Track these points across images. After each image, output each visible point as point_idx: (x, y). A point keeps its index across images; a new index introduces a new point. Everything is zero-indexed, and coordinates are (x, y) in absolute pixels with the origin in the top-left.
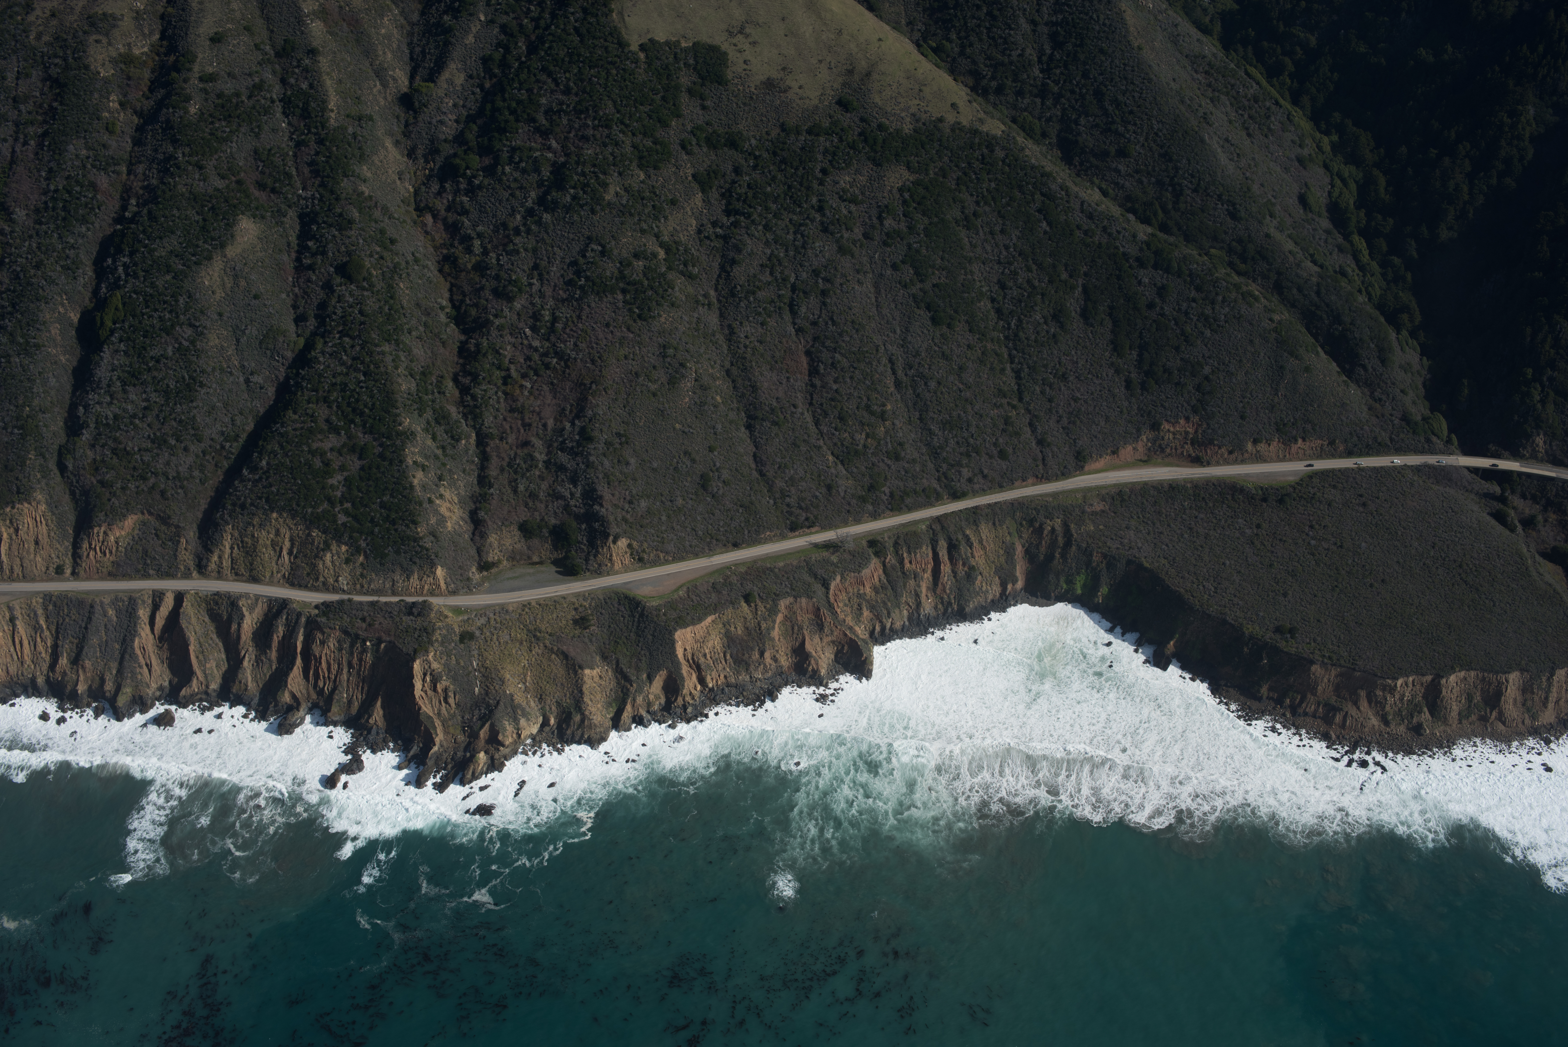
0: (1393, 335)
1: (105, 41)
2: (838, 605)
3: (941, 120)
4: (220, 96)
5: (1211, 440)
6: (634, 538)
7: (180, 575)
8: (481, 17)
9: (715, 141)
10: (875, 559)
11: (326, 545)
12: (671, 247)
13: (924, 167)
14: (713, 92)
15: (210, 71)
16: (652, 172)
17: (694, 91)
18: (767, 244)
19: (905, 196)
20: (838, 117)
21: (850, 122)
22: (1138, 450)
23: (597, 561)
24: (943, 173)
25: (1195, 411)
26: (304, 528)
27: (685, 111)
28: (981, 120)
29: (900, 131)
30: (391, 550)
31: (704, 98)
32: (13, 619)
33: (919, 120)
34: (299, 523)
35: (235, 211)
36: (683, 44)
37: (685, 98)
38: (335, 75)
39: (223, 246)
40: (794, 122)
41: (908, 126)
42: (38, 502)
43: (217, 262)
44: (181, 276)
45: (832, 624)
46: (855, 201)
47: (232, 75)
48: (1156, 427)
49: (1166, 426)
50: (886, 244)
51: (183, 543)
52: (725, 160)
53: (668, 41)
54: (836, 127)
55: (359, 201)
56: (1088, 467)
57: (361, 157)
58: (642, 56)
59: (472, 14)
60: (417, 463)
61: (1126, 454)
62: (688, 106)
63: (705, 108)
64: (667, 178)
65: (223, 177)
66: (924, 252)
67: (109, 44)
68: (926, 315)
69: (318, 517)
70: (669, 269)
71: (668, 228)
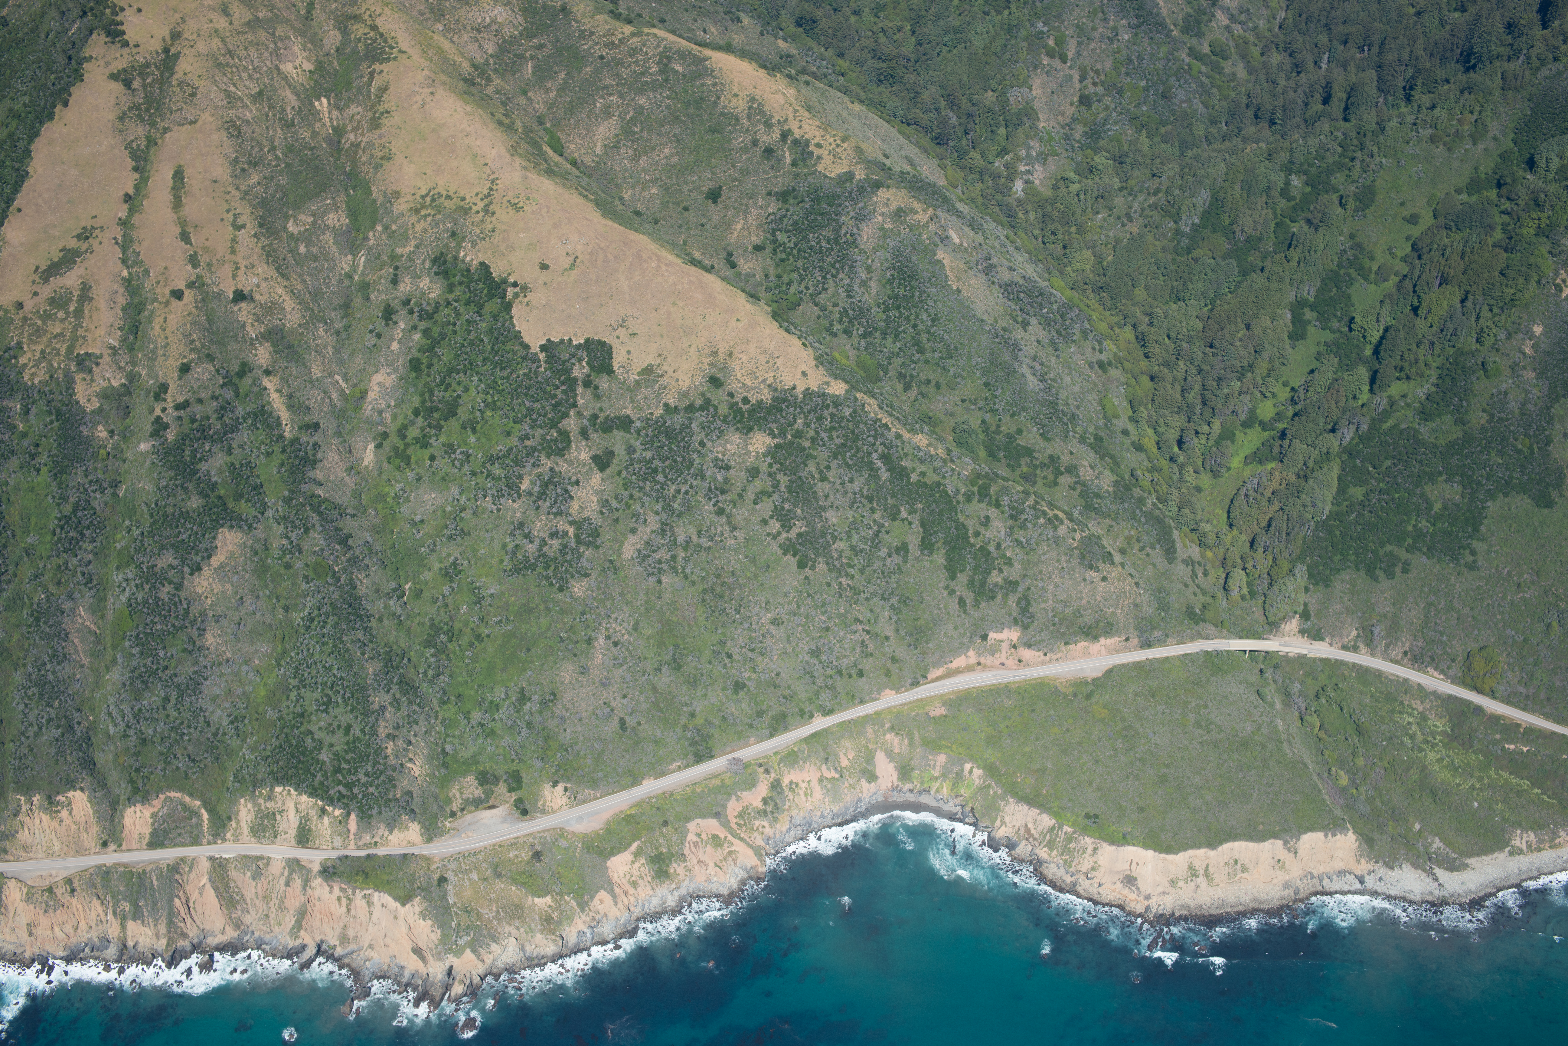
0: (1176, 534)
1: (89, 377)
2: (733, 821)
3: (794, 388)
4: (193, 420)
5: (1029, 646)
6: (568, 781)
7: (205, 841)
8: (402, 325)
9: (609, 426)
10: (762, 776)
11: (323, 811)
12: (578, 524)
13: (783, 434)
14: (603, 383)
15: (181, 399)
16: (558, 459)
17: (587, 384)
18: (657, 513)
19: (769, 460)
20: (709, 395)
21: (718, 397)
22: (972, 657)
23: (540, 803)
24: (799, 434)
25: (1016, 622)
26: (304, 798)
27: (581, 401)
28: (827, 384)
29: (760, 402)
30: (374, 812)
31: (597, 388)
32: (73, 891)
33: (775, 390)
34: (300, 794)
35: (216, 526)
36: (575, 343)
37: (580, 390)
38: (285, 391)
39: (209, 557)
40: (672, 402)
41: (767, 397)
42: (82, 789)
43: (206, 571)
44: (179, 587)
45: (730, 838)
46: (727, 468)
47: (200, 401)
48: (984, 637)
49: (993, 636)
50: (756, 503)
51: (205, 816)
52: (618, 441)
53: (562, 341)
54: (707, 404)
55: (316, 504)
56: (931, 676)
57: (314, 463)
58: (542, 356)
59: (396, 323)
60: (388, 736)
61: (960, 662)
62: (583, 398)
63: (598, 397)
64: (570, 462)
65: (203, 494)
66: (786, 506)
67: (92, 380)
68: (791, 561)
69: (315, 789)
70: (579, 542)
71: (575, 506)
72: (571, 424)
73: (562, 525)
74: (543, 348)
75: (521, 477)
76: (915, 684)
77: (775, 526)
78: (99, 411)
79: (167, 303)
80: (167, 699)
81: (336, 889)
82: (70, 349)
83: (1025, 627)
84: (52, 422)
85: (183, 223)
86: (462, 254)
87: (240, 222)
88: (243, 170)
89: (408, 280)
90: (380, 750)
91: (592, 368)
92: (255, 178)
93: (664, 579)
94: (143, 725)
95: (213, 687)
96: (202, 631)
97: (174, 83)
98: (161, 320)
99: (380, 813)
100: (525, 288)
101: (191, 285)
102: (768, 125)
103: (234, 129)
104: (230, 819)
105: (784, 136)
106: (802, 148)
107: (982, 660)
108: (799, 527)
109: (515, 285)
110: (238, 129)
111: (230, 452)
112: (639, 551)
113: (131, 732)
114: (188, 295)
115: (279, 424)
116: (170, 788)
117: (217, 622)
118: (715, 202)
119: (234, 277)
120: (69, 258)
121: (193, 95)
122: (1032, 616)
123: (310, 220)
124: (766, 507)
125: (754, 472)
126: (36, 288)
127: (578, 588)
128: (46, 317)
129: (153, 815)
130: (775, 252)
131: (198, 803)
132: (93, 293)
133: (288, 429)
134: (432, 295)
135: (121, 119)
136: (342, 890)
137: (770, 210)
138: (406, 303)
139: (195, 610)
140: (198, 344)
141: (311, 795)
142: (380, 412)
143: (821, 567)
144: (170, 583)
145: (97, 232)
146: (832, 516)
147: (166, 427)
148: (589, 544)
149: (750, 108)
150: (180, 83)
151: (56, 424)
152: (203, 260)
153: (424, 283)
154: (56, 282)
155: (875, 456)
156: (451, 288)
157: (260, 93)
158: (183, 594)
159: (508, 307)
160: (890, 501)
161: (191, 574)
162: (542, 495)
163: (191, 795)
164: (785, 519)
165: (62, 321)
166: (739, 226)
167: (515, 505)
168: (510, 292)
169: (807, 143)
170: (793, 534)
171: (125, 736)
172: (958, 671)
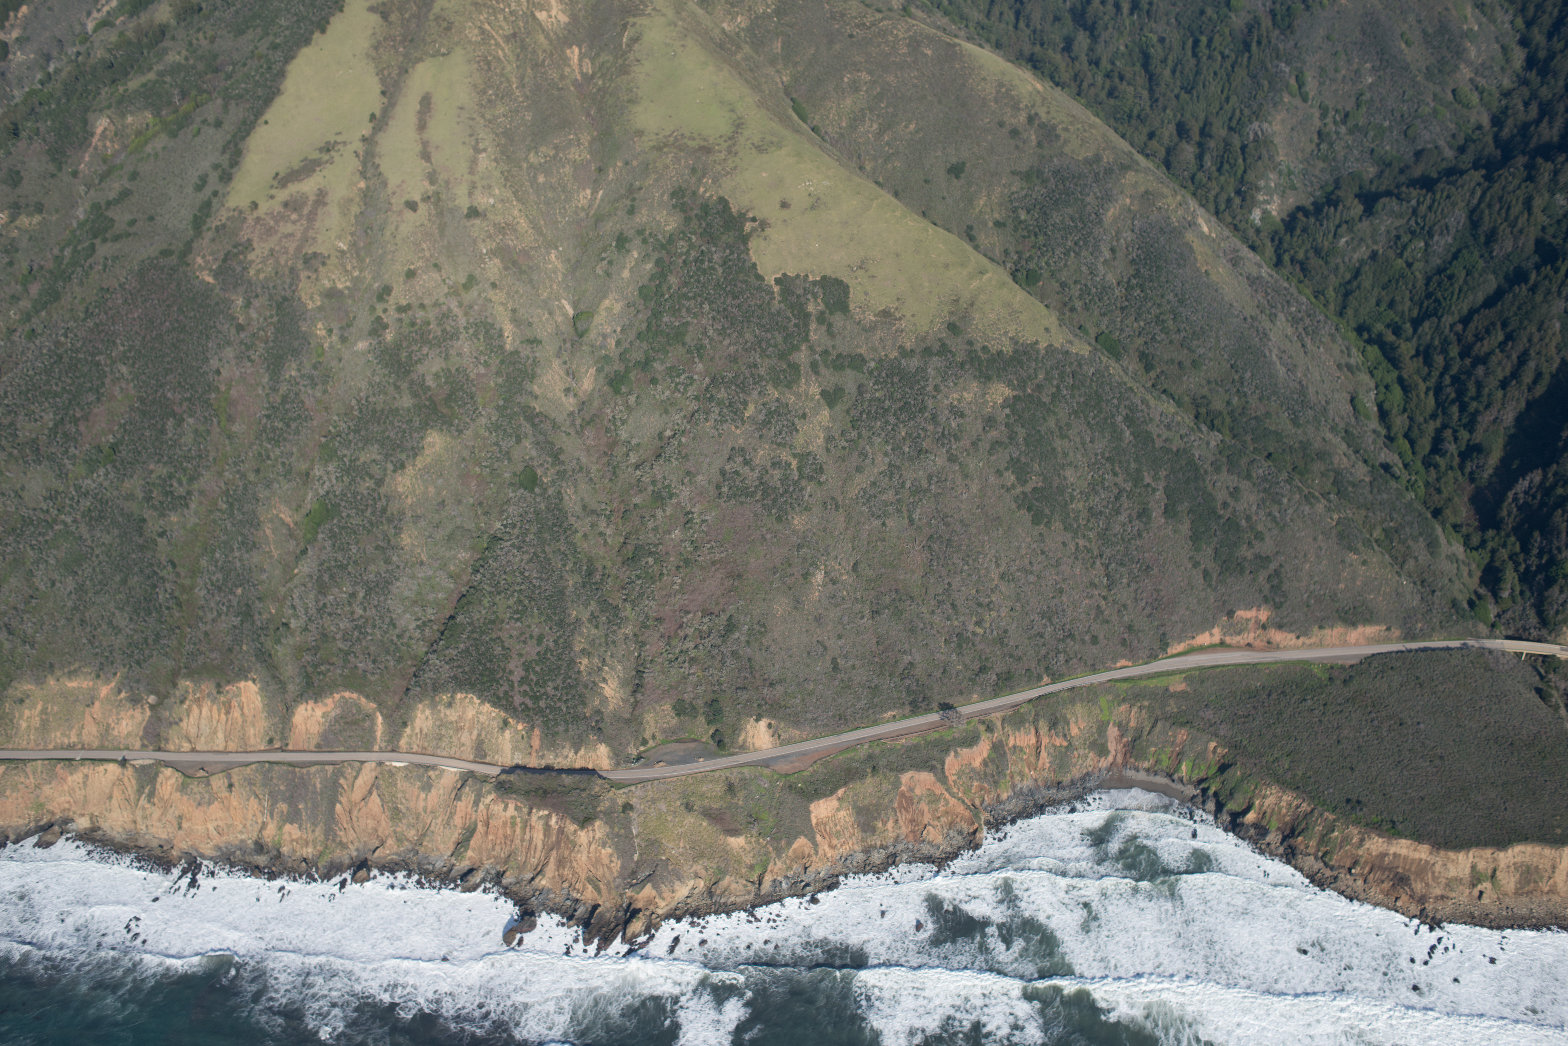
0: (1439, 530)
1: (314, 276)
2: (952, 778)
3: (1037, 342)
4: (413, 324)
5: (1280, 627)
6: (774, 717)
7: (376, 748)
8: (635, 254)
9: (840, 363)
10: (984, 736)
11: (506, 723)
12: (803, 457)
13: (1022, 385)
14: (838, 320)
15: (404, 303)
16: (786, 390)
17: (821, 319)
18: (886, 454)
19: (1007, 411)
20: (948, 342)
21: (957, 345)
22: (1215, 635)
23: (741, 738)
24: (1039, 387)
25: (1266, 600)
26: (487, 707)
27: (813, 337)
28: (1071, 342)
29: (1000, 353)
30: (561, 728)
31: (830, 325)
32: (231, 786)
33: (1016, 343)
34: (482, 703)
35: (425, 425)
36: (811, 278)
37: (813, 326)
38: (510, 306)
39: (415, 455)
40: (908, 345)
41: (1008, 348)
42: (254, 681)
43: (410, 470)
44: (380, 482)
45: (947, 796)
46: (962, 415)
47: (422, 306)
48: (1230, 614)
49: (1241, 614)
50: (990, 453)
51: (380, 719)
52: (849, 379)
53: (798, 276)
54: (944, 350)
55: (531, 416)
56: (1171, 651)
57: (533, 377)
58: (776, 289)
59: (628, 251)
60: (583, 651)
61: (1204, 639)
62: (816, 333)
63: (831, 334)
64: (798, 396)
65: (415, 395)
66: (1023, 459)
67: (317, 279)
68: (1025, 516)
69: (499, 698)
70: (801, 477)
71: (799, 440)
72: (802, 357)
73: (785, 456)
74: (778, 281)
75: (745, 404)
76: (1153, 657)
77: (1010, 478)
78: (320, 309)
79: (400, 213)
80: (353, 595)
81: (511, 807)
82: (299, 249)
83: (1277, 606)
84: (272, 316)
85: (425, 144)
86: (702, 190)
87: (481, 146)
88: (490, 101)
89: (644, 211)
90: (572, 663)
91: (827, 305)
92: (501, 109)
93: (890, 523)
94: (327, 620)
95: (405, 587)
96: (399, 530)
97: (431, 17)
98: (393, 228)
99: (567, 731)
100: (764, 225)
101: (426, 199)
102: (1016, 107)
103: (486, 64)
104: (405, 724)
105: (1031, 119)
106: (1048, 133)
107: (1228, 640)
108: (1035, 481)
109: (754, 220)
110: (489, 63)
111: (447, 358)
112: (865, 490)
113: (312, 627)
114: (423, 208)
115: (501, 335)
116: (347, 687)
117: (415, 523)
118: (957, 177)
119: (470, 194)
120: (308, 168)
121: (448, 29)
122: (1285, 595)
123: (552, 153)
124: (1002, 457)
125: (990, 422)
126: (273, 192)
127: (798, 521)
128: (279, 218)
129: (325, 715)
130: (1015, 230)
131: (373, 705)
132: (328, 199)
133: (509, 341)
134: (668, 228)
135: (376, 47)
136: (517, 808)
137: (1014, 189)
138: (640, 232)
139: (393, 508)
140: (427, 254)
141: (494, 705)
142: (605, 336)
143: (1057, 525)
144: (371, 477)
145: (340, 147)
146: (1070, 475)
147: (386, 327)
148: (810, 478)
149: (998, 92)
150: (438, 18)
151: (275, 319)
152: (442, 177)
153: (661, 216)
154: (293, 188)
155: (1119, 419)
156: (687, 220)
157: (514, 35)
158: (382, 490)
159: (745, 239)
160: (1133, 465)
161: (394, 471)
162: (766, 423)
163: (367, 697)
164: (1021, 471)
165: (294, 222)
166: (982, 203)
167: (738, 431)
168: (748, 226)
169: (1054, 128)
170: (1028, 488)
171: (306, 629)
172: (1202, 649)
